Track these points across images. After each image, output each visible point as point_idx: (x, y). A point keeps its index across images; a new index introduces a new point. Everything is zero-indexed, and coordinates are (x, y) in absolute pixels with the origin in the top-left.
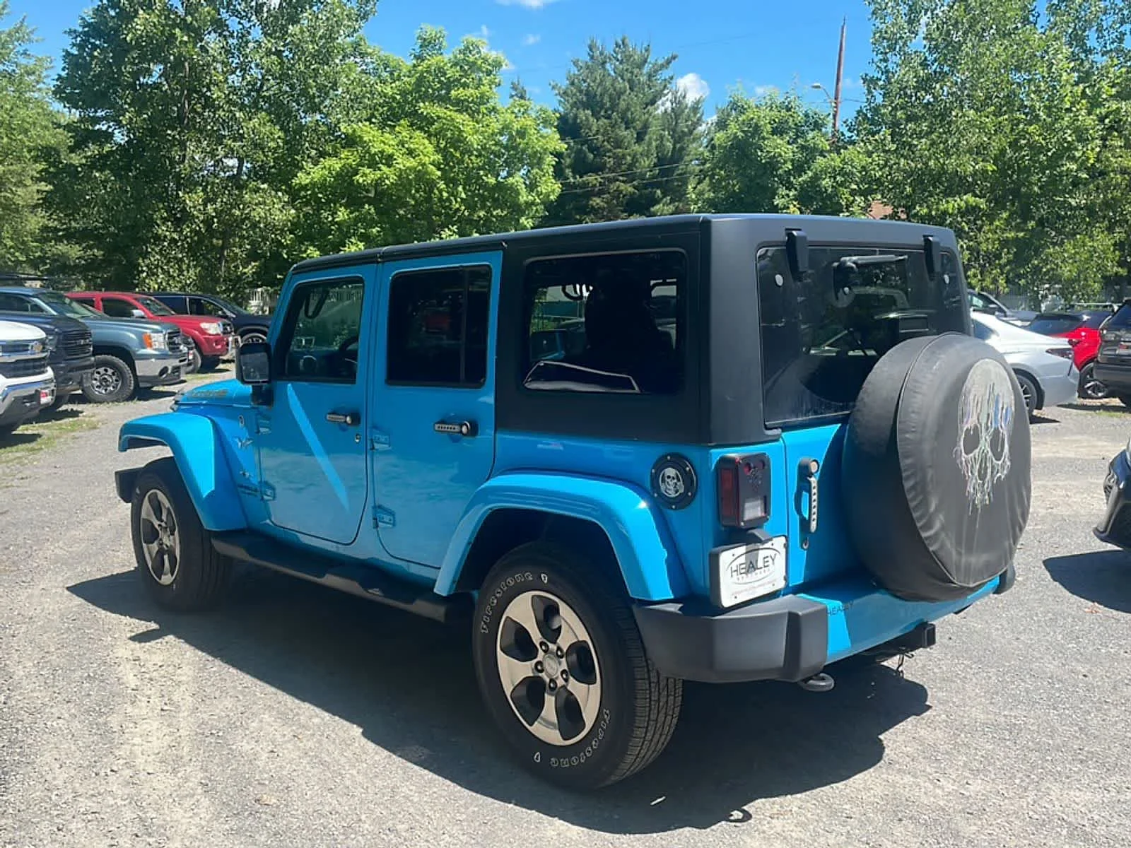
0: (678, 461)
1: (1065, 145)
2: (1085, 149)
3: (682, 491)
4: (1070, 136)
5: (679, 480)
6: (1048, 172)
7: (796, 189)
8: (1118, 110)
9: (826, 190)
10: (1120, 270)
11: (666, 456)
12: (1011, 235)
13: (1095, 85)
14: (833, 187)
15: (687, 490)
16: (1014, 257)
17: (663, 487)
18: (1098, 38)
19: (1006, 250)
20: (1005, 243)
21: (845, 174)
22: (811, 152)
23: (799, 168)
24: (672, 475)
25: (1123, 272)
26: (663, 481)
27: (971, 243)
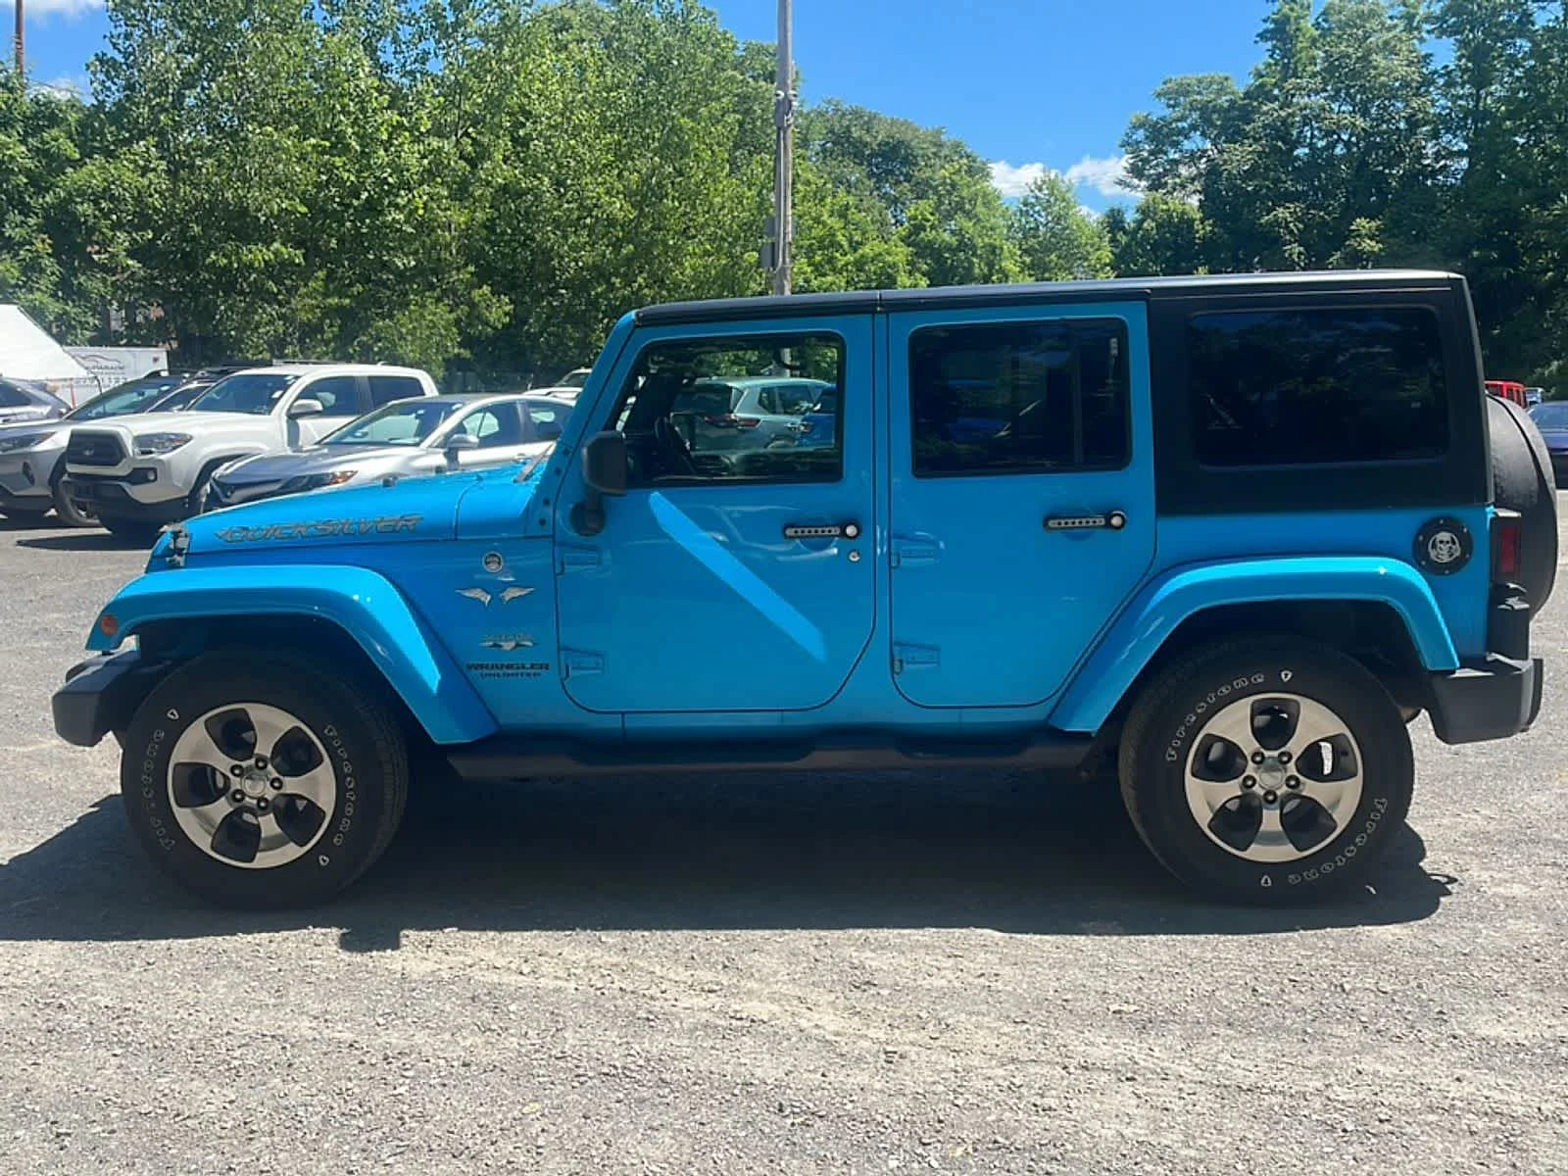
0: (1452, 525)
1: (386, 187)
2: (410, 196)
3: (1458, 554)
4: (390, 175)
5: (1454, 543)
6: (368, 221)
7: (36, 214)
8: (440, 149)
9: (86, 221)
10: (462, 351)
11: (1439, 519)
12: (334, 301)
13: (411, 114)
14: (95, 217)
15: (1463, 553)
16: (341, 330)
17: (1433, 554)
18: (395, 53)
19: (328, 321)
20: (328, 312)
21: (112, 198)
22: (55, 163)
23: (38, 184)
24: (1445, 539)
25: (466, 353)
26: (1434, 546)
27: (284, 310)
